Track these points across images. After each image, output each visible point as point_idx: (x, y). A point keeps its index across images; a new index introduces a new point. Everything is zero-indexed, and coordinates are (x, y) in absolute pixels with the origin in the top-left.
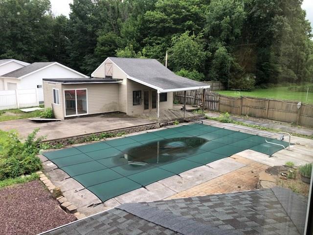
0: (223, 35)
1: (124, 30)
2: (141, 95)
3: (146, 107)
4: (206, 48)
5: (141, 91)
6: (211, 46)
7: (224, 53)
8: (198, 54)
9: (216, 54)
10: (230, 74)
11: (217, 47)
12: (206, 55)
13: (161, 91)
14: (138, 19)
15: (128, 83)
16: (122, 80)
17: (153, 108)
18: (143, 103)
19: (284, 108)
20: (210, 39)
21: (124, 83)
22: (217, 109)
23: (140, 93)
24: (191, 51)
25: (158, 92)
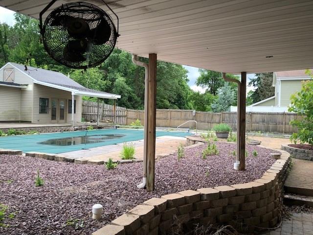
0: (121, 66)
1: (14, 55)
2: (48, 103)
3: (54, 117)
4: (105, 78)
5: (48, 99)
6: (111, 76)
7: (123, 83)
8: (99, 82)
9: (115, 83)
10: (129, 103)
11: (116, 77)
12: (106, 84)
13: (76, 93)
14: (32, 45)
15: (34, 89)
16: (27, 85)
17: (60, 119)
18: (50, 112)
19: (183, 117)
20: (109, 70)
21: (30, 88)
22: (125, 123)
23: (47, 102)
24: (91, 79)
25: (73, 94)
